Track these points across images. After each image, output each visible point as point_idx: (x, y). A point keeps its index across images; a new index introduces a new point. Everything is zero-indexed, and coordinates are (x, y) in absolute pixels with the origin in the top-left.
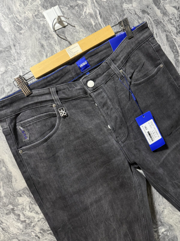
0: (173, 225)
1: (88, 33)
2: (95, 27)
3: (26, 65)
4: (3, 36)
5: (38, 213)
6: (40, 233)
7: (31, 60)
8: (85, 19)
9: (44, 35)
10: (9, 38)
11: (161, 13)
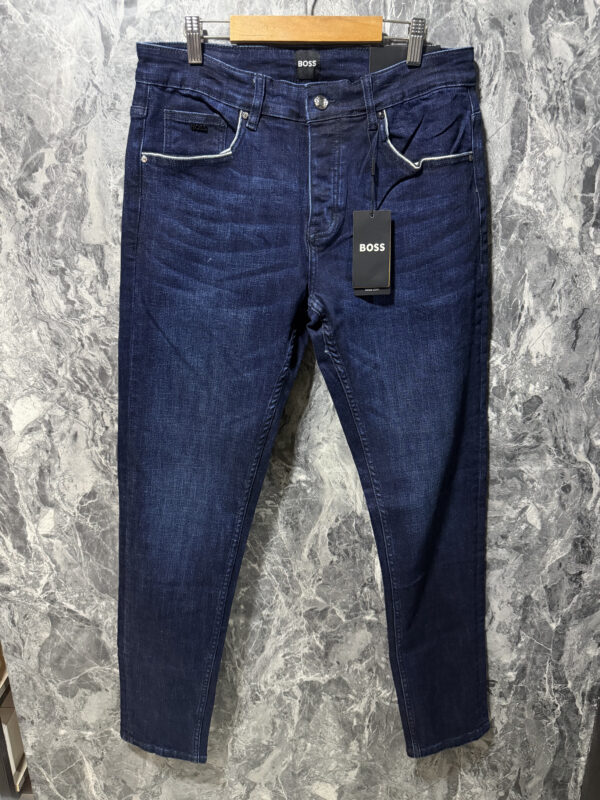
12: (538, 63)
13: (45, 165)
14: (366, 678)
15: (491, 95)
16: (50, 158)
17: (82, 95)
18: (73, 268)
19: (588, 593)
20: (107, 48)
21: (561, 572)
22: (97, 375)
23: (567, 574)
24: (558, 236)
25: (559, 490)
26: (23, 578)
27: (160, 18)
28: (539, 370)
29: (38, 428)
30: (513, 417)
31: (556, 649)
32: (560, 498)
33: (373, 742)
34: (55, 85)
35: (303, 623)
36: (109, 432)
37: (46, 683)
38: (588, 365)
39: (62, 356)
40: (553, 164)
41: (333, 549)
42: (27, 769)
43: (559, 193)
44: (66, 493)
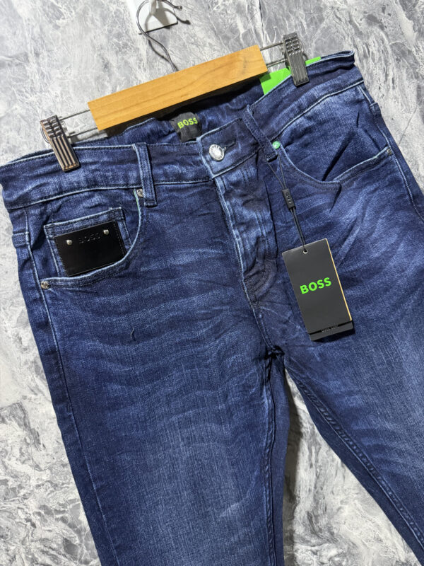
0: (358, 543)
1: (225, 51)
2: (244, 39)
3: (59, 106)
4: (11, 26)
5: (40, 468)
6: (39, 514)
7: (72, 95)
8: (222, 16)
9: (115, 40)
10: (27, 34)
11: (414, 29)
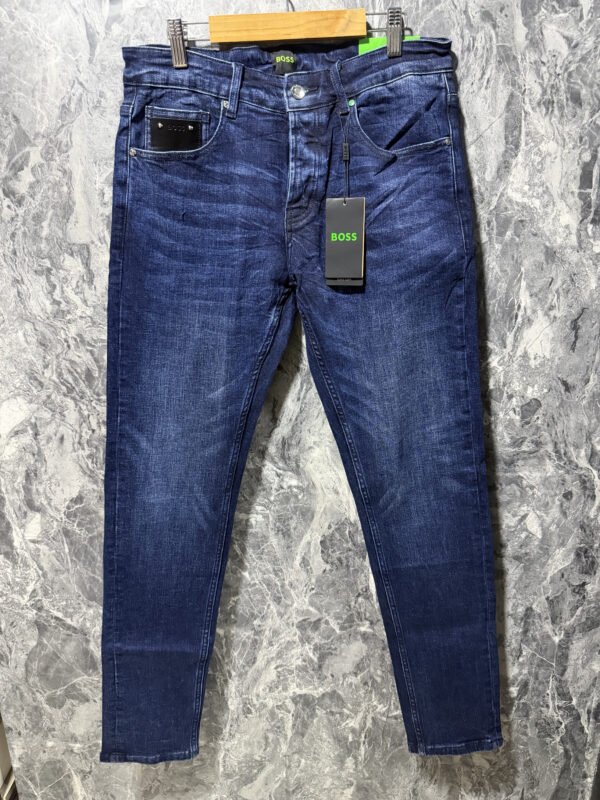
12: (532, 56)
13: (31, 164)
14: (362, 692)
15: (483, 88)
16: (35, 157)
17: (68, 92)
18: (59, 267)
19: (593, 605)
20: (93, 46)
21: (563, 583)
22: (83, 376)
23: (570, 585)
24: (555, 233)
25: (560, 497)
26: (9, 584)
27: (145, 14)
28: (536, 372)
29: (24, 431)
30: (511, 421)
31: (559, 663)
32: (561, 505)
33: (370, 759)
34: (41, 83)
35: (295, 634)
36: (96, 435)
37: (33, 693)
38: (588, 368)
39: (49, 358)
40: (548, 159)
41: (326, 557)
42: (14, 783)
43: (555, 190)
44: (52, 497)
